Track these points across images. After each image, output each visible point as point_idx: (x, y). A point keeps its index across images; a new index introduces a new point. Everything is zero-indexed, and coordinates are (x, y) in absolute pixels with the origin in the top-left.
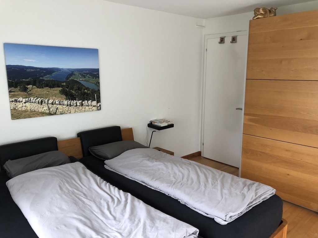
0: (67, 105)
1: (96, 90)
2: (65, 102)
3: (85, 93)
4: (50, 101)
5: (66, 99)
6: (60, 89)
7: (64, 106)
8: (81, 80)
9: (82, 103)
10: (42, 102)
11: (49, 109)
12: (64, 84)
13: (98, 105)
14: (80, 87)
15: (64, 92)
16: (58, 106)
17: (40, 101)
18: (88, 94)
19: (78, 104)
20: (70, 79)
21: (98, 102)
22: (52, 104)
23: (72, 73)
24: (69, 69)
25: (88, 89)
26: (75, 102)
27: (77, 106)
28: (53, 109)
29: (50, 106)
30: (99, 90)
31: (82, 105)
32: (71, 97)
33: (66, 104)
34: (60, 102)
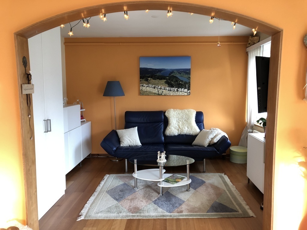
1: (188, 82)
2: (168, 89)
3: (180, 84)
4: (159, 87)
5: (168, 87)
6: (165, 80)
7: (167, 91)
8: (178, 76)
9: (178, 89)
10: (155, 87)
11: (158, 92)
12: (168, 78)
13: (189, 92)
14: (177, 79)
15: (166, 83)
16: (163, 90)
17: (154, 87)
18: (182, 85)
19: (175, 90)
20: (171, 75)
21: (188, 90)
22: (160, 89)
23: (172, 71)
24: (171, 69)
25: (182, 81)
26: (173, 88)
27: (174, 91)
28: (160, 92)
29: (159, 90)
30: (190, 82)
31: (178, 91)
32: (171, 86)
34: (164, 88)
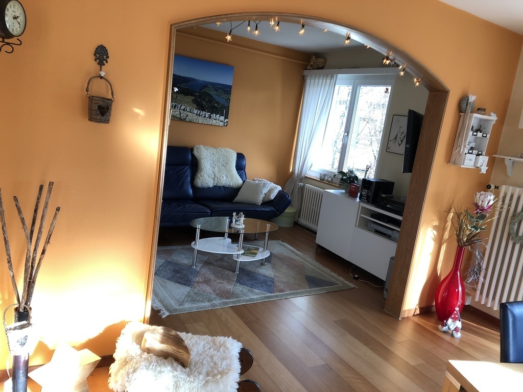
0: (197, 115)
1: (226, 106)
2: (196, 111)
3: (214, 107)
4: (183, 107)
5: (197, 109)
6: (193, 98)
7: (194, 115)
8: (213, 93)
9: (210, 115)
10: (175, 106)
11: (180, 114)
12: (197, 94)
13: (226, 121)
14: (211, 100)
15: (195, 102)
16: (188, 113)
18: (217, 108)
19: (207, 116)
20: (204, 90)
21: (225, 119)
22: (184, 110)
23: (206, 85)
24: (203, 81)
25: (218, 103)
26: (204, 113)
27: (205, 117)
28: (183, 115)
29: (182, 111)
30: (229, 107)
31: (210, 117)
32: (201, 108)
33: (196, 113)
34: (190, 110)
